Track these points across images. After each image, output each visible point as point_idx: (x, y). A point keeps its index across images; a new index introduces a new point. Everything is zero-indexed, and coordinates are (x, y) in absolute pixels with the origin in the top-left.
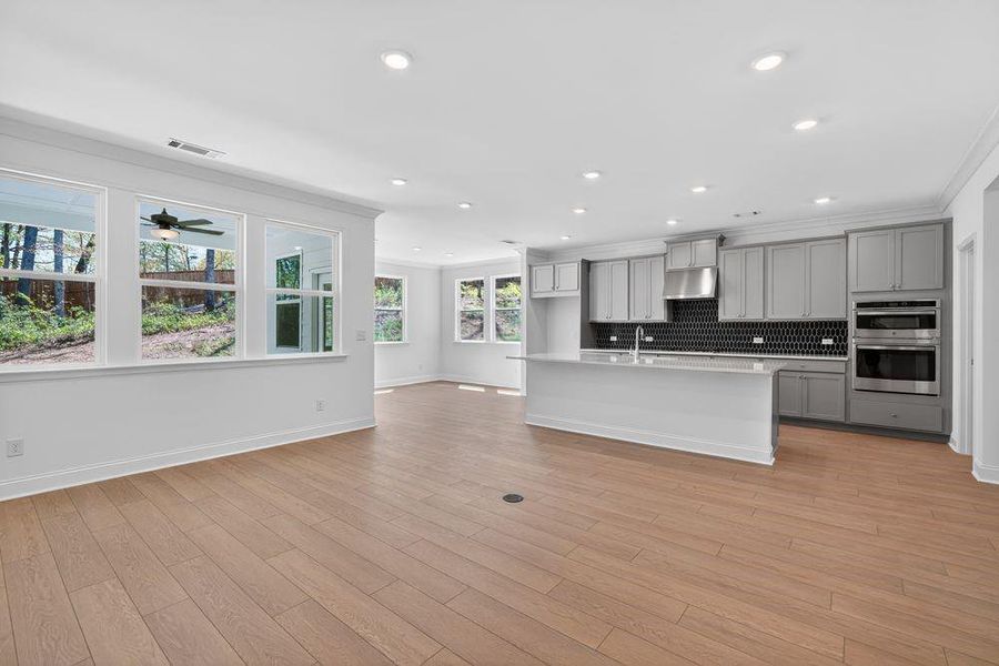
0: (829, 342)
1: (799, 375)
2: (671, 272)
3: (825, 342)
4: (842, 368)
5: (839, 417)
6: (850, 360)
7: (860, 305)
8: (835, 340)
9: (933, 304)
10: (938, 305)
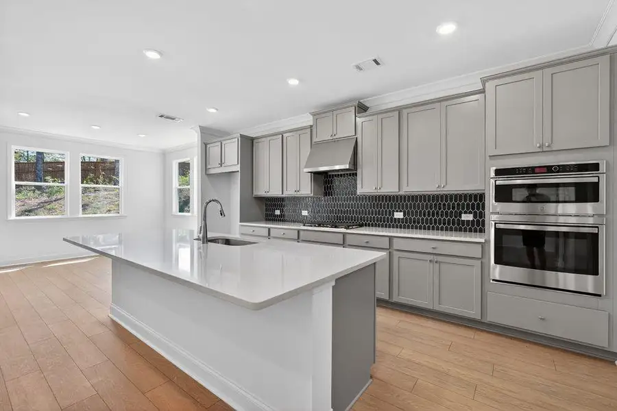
0: (470, 217)
1: (431, 257)
2: (318, 143)
3: (465, 217)
4: (477, 251)
5: (474, 313)
6: (487, 241)
7: (499, 172)
8: (475, 216)
9: (595, 167)
10: (603, 168)
